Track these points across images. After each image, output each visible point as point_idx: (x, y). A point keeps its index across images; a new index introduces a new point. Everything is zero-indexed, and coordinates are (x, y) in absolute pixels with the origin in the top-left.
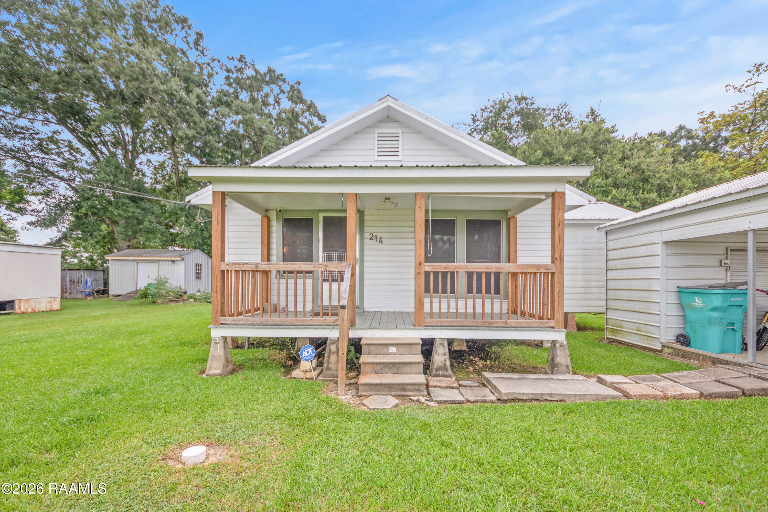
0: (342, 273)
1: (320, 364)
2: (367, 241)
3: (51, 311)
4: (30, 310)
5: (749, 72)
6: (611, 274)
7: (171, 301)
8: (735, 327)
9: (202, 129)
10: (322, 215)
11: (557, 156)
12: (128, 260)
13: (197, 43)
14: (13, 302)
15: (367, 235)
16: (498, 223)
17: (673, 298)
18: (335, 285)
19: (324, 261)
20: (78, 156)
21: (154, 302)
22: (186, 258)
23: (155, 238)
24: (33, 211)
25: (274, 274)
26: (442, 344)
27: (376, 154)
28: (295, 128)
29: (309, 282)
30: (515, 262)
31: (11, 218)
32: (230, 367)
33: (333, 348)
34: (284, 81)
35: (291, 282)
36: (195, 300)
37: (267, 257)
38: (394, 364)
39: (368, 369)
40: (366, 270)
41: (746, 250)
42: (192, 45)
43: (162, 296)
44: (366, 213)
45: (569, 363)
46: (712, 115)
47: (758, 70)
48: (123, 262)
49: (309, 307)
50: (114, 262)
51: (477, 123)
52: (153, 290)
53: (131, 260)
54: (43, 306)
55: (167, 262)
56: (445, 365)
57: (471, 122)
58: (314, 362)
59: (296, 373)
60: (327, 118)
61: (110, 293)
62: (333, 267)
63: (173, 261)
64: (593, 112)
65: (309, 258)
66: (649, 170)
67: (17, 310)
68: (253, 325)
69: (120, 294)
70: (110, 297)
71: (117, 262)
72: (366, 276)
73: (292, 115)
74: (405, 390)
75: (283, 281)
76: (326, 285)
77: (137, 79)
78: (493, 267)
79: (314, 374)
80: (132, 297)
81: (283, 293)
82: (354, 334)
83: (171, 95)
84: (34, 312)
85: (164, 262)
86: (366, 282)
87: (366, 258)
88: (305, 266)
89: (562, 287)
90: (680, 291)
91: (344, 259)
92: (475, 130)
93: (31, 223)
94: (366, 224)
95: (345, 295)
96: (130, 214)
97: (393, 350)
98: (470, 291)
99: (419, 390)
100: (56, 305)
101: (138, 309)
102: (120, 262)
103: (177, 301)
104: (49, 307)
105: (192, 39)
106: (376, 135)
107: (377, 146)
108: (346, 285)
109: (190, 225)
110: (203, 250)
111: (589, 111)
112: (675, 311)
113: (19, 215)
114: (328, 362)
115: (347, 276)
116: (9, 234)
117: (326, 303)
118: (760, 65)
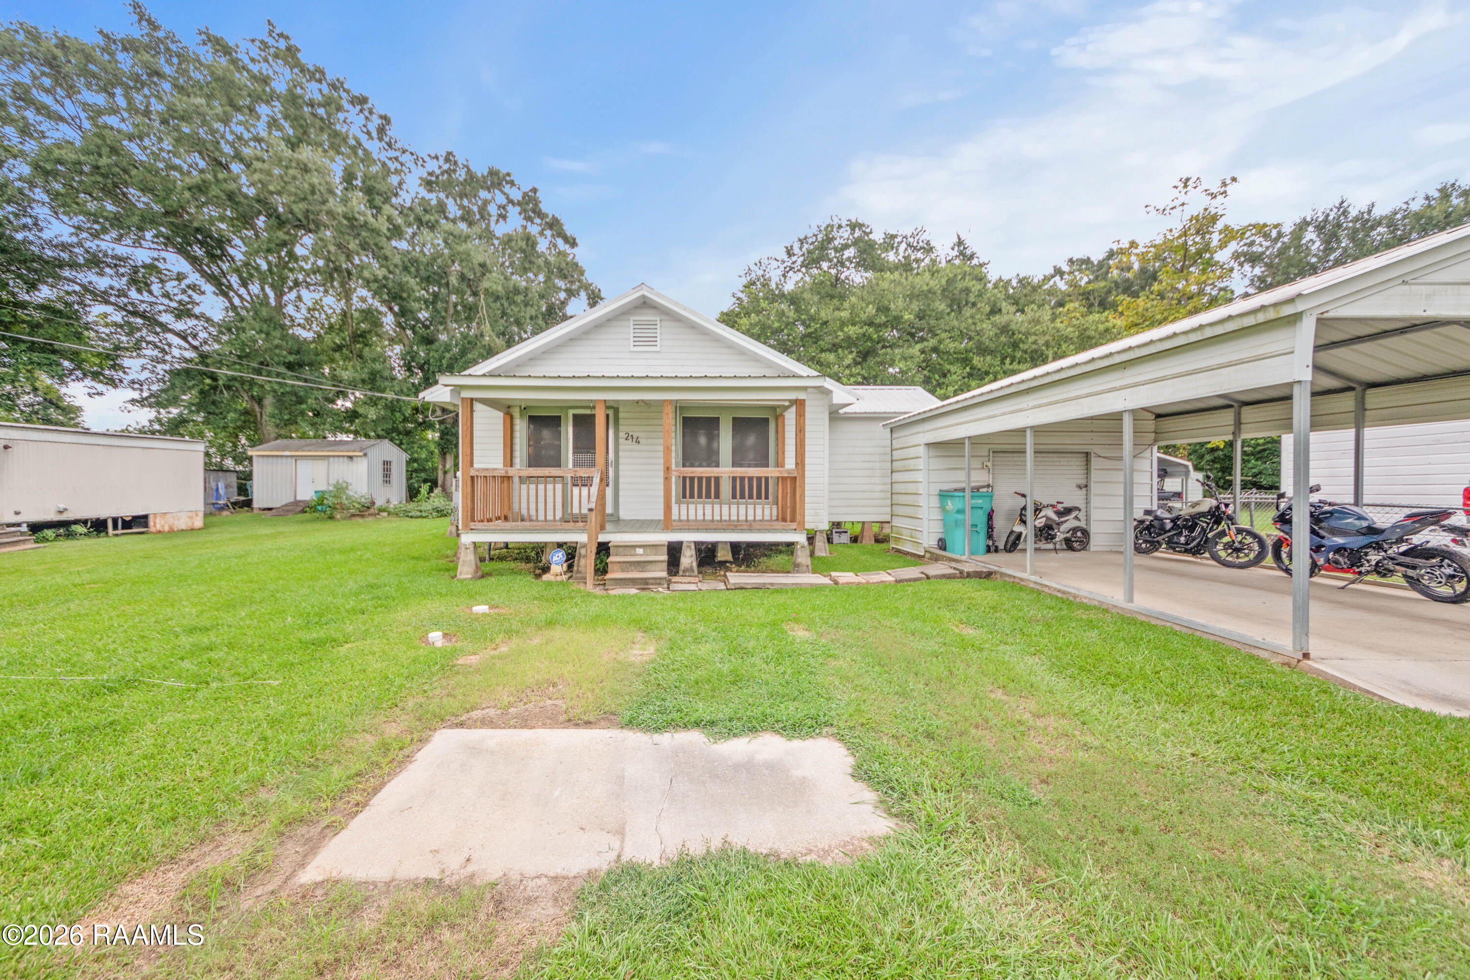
0: (590, 479)
1: (570, 567)
2: (622, 441)
3: (192, 529)
4: (167, 529)
5: (1176, 187)
6: (897, 477)
7: (353, 515)
8: (978, 529)
9: (396, 266)
10: (571, 412)
11: (894, 313)
12: (282, 456)
13: (381, 131)
14: (146, 517)
15: (622, 435)
16: (766, 420)
17: (935, 502)
18: (585, 490)
19: (574, 466)
20: (195, 297)
21: (331, 518)
22: (370, 453)
23: (324, 424)
24: (133, 382)
25: (516, 480)
26: (689, 547)
27: (632, 344)
28: (530, 262)
29: (559, 487)
30: (783, 466)
31: (94, 391)
32: (479, 573)
33: (583, 551)
34: (512, 183)
35: (532, 487)
36: (389, 514)
37: (510, 460)
38: (639, 562)
39: (616, 567)
40: (621, 473)
41: (1025, 452)
42: (374, 134)
43: (343, 508)
44: (621, 410)
45: (809, 563)
46: (1133, 244)
47: (1186, 186)
48: (275, 459)
49: (559, 515)
50: (261, 459)
51: (794, 259)
52: (330, 501)
53: (287, 456)
54: (182, 523)
55: (341, 459)
56: (692, 567)
57: (785, 257)
58: (565, 566)
59: (546, 577)
60: (577, 241)
61: (255, 505)
62: (583, 472)
63: (351, 457)
64: (960, 243)
65: (557, 462)
66: (1019, 332)
67: (152, 529)
68: (502, 531)
69: (270, 506)
70: (255, 511)
71: (266, 459)
72: (621, 480)
73: (527, 245)
74: (647, 584)
75: (524, 487)
76: (576, 490)
77: (304, 199)
78: (740, 471)
79: (564, 577)
80: (291, 511)
81: (533, 499)
82: (602, 538)
83: (351, 219)
84: (171, 531)
85: (336, 459)
86: (621, 486)
87: (621, 461)
88: (554, 471)
89: (804, 490)
90: (944, 495)
91: (592, 464)
92: (791, 269)
93: (133, 401)
94: (621, 421)
95: (594, 499)
96: (288, 389)
97: (640, 551)
98: (734, 497)
99: (660, 584)
100: (199, 523)
101: (309, 527)
102: (270, 459)
103: (362, 516)
104: (190, 524)
105: (372, 127)
106: (632, 323)
107: (632, 335)
108: (594, 489)
109: (376, 405)
110: (392, 440)
111: (956, 240)
112: (936, 515)
113: (110, 387)
114: (578, 566)
115: (596, 481)
116: (69, 413)
117: (576, 511)
118: (1188, 180)
